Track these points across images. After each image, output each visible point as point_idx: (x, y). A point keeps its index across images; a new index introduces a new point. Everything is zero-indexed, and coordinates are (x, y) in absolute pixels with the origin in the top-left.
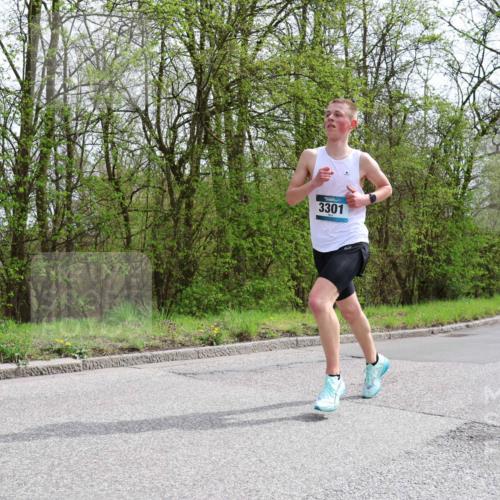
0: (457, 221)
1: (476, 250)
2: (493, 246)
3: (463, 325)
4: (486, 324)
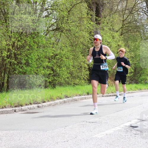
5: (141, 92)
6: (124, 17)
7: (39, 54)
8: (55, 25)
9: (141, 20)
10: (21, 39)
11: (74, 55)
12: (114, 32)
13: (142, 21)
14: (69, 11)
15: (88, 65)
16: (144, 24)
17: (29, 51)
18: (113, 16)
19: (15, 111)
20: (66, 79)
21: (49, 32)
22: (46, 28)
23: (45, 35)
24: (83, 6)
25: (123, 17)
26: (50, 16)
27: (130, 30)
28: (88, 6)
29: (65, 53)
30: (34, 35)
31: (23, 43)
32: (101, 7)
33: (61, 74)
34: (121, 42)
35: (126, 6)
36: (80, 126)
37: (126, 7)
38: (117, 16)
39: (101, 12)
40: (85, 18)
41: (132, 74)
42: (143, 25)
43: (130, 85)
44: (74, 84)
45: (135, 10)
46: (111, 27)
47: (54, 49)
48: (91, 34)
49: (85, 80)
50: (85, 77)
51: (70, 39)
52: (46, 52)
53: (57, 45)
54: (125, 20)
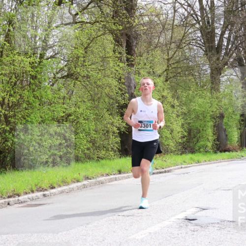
0: (34, 91)
1: (53, 119)
2: (70, 115)
3: (40, 194)
4: (62, 192)
5: (199, 165)
6: (170, 53)
7: (43, 115)
8: (66, 69)
9: (195, 57)
10: (15, 93)
11: (96, 114)
12: (155, 77)
13: (197, 59)
14: (86, 48)
15: (119, 129)
16: (200, 63)
17: (27, 111)
18: (153, 53)
19: (9, 204)
20: (86, 151)
21: (57, 80)
22: (52, 75)
23: (51, 85)
24: (107, 40)
25: (168, 54)
26: (58, 56)
27: (179, 73)
28: (114, 39)
29: (82, 112)
30: (34, 87)
31: (17, 98)
32: (134, 40)
33: (78, 144)
34: (166, 91)
35: (172, 37)
36: (110, 222)
37: (171, 39)
38: (158, 52)
39: (134, 47)
40: (110, 57)
41: (185, 140)
42: (198, 66)
43: (184, 156)
44: (98, 157)
45: (184, 43)
46: (151, 70)
47: (65, 106)
48: (120, 81)
49: (115, 152)
50: (114, 146)
51: (89, 89)
52: (53, 111)
53: (70, 99)
54: (172, 58)
